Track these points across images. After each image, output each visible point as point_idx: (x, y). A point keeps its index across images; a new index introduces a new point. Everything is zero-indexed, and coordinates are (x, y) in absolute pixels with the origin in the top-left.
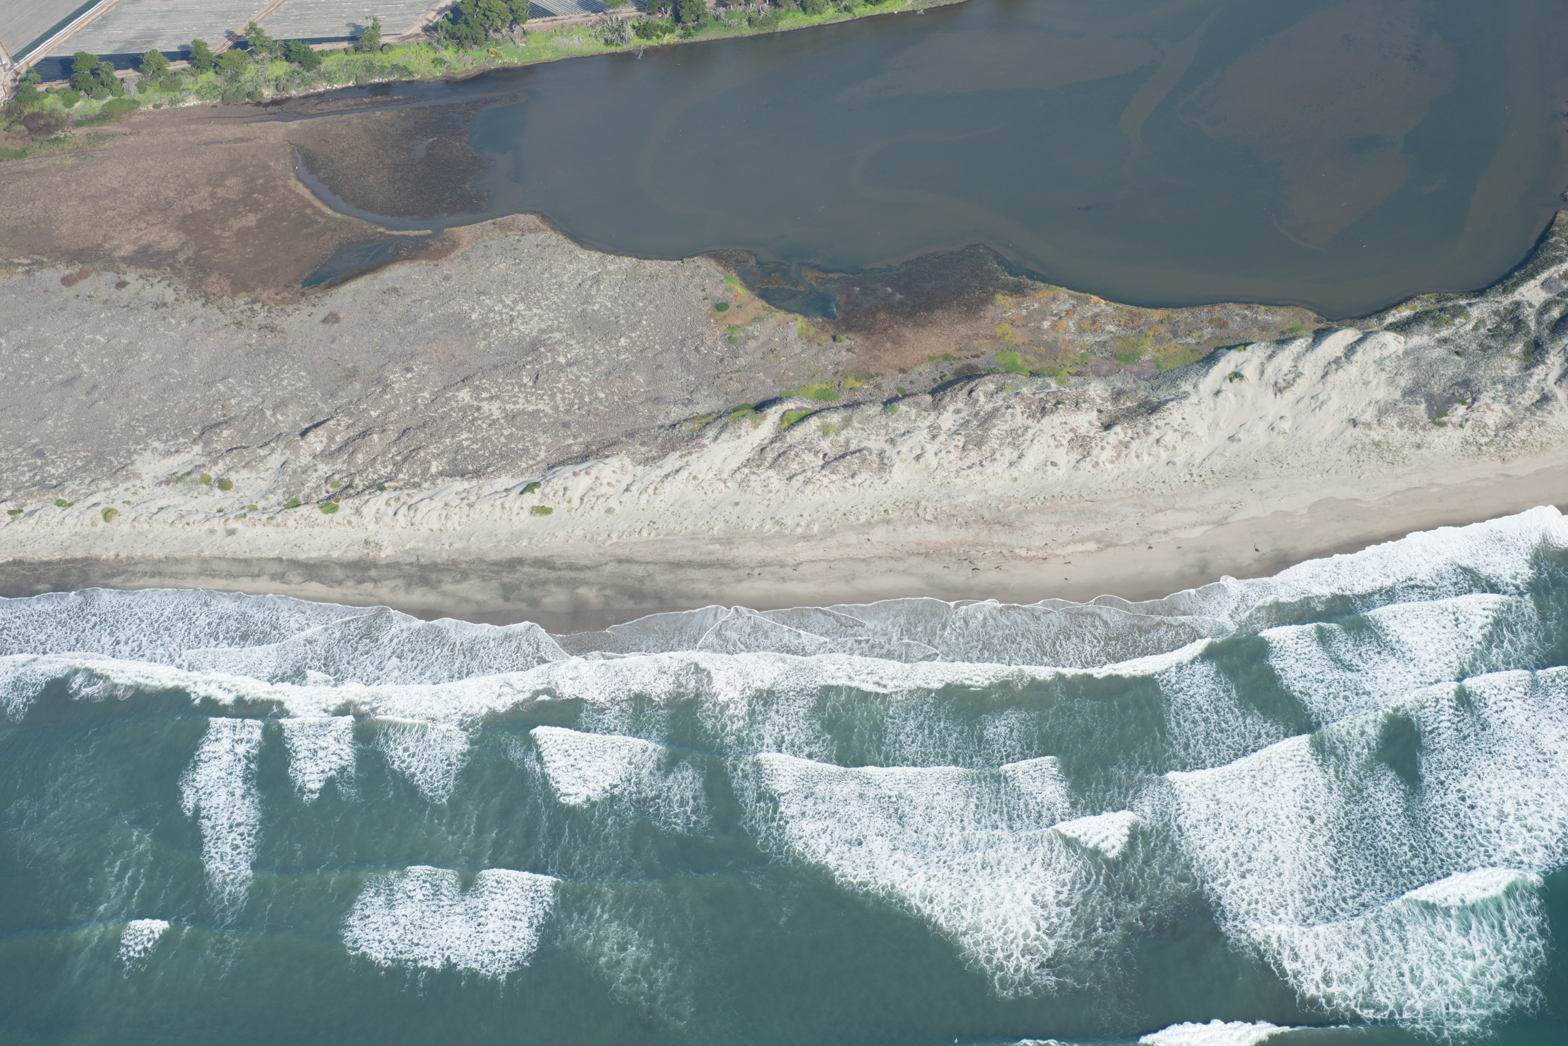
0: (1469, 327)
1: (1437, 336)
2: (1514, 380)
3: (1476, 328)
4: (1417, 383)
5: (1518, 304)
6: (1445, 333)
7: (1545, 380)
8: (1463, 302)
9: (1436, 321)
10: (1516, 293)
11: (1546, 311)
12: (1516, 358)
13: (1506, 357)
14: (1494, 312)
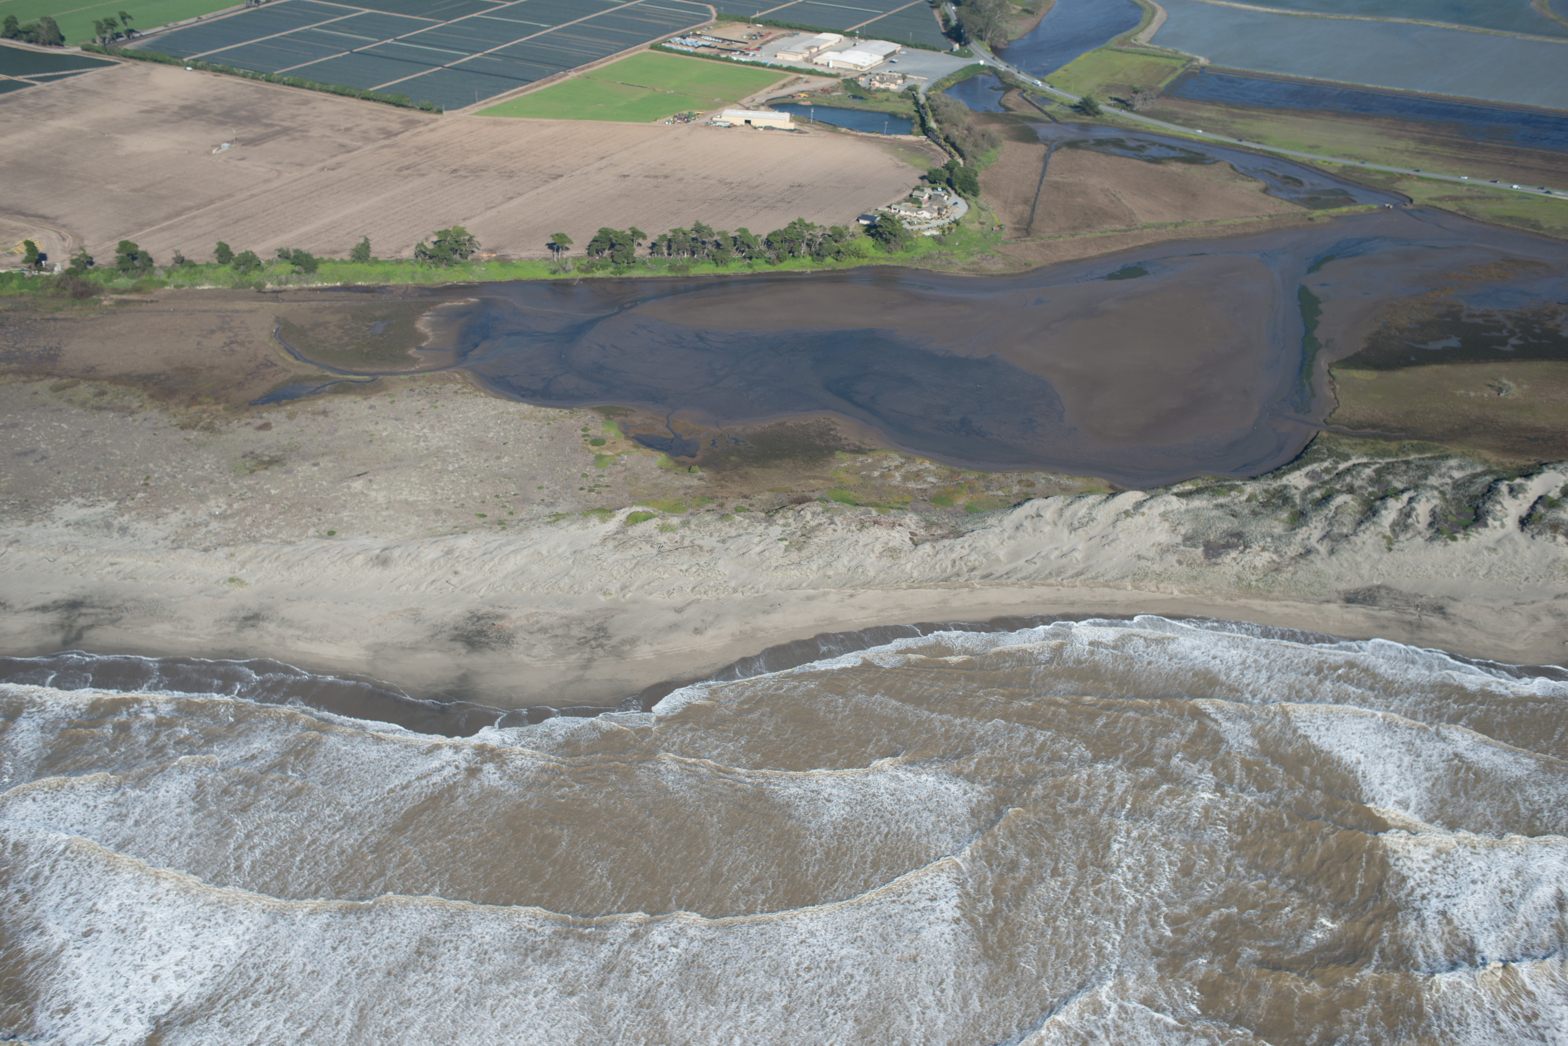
0: (1244, 498)
1: (1214, 501)
2: (1280, 537)
3: (1249, 500)
4: (1195, 531)
5: (1285, 487)
6: (1221, 500)
7: (1309, 538)
8: (1239, 483)
9: (1214, 493)
10: (1284, 478)
11: (1310, 492)
12: (1284, 522)
13: (1275, 520)
14: (1266, 491)
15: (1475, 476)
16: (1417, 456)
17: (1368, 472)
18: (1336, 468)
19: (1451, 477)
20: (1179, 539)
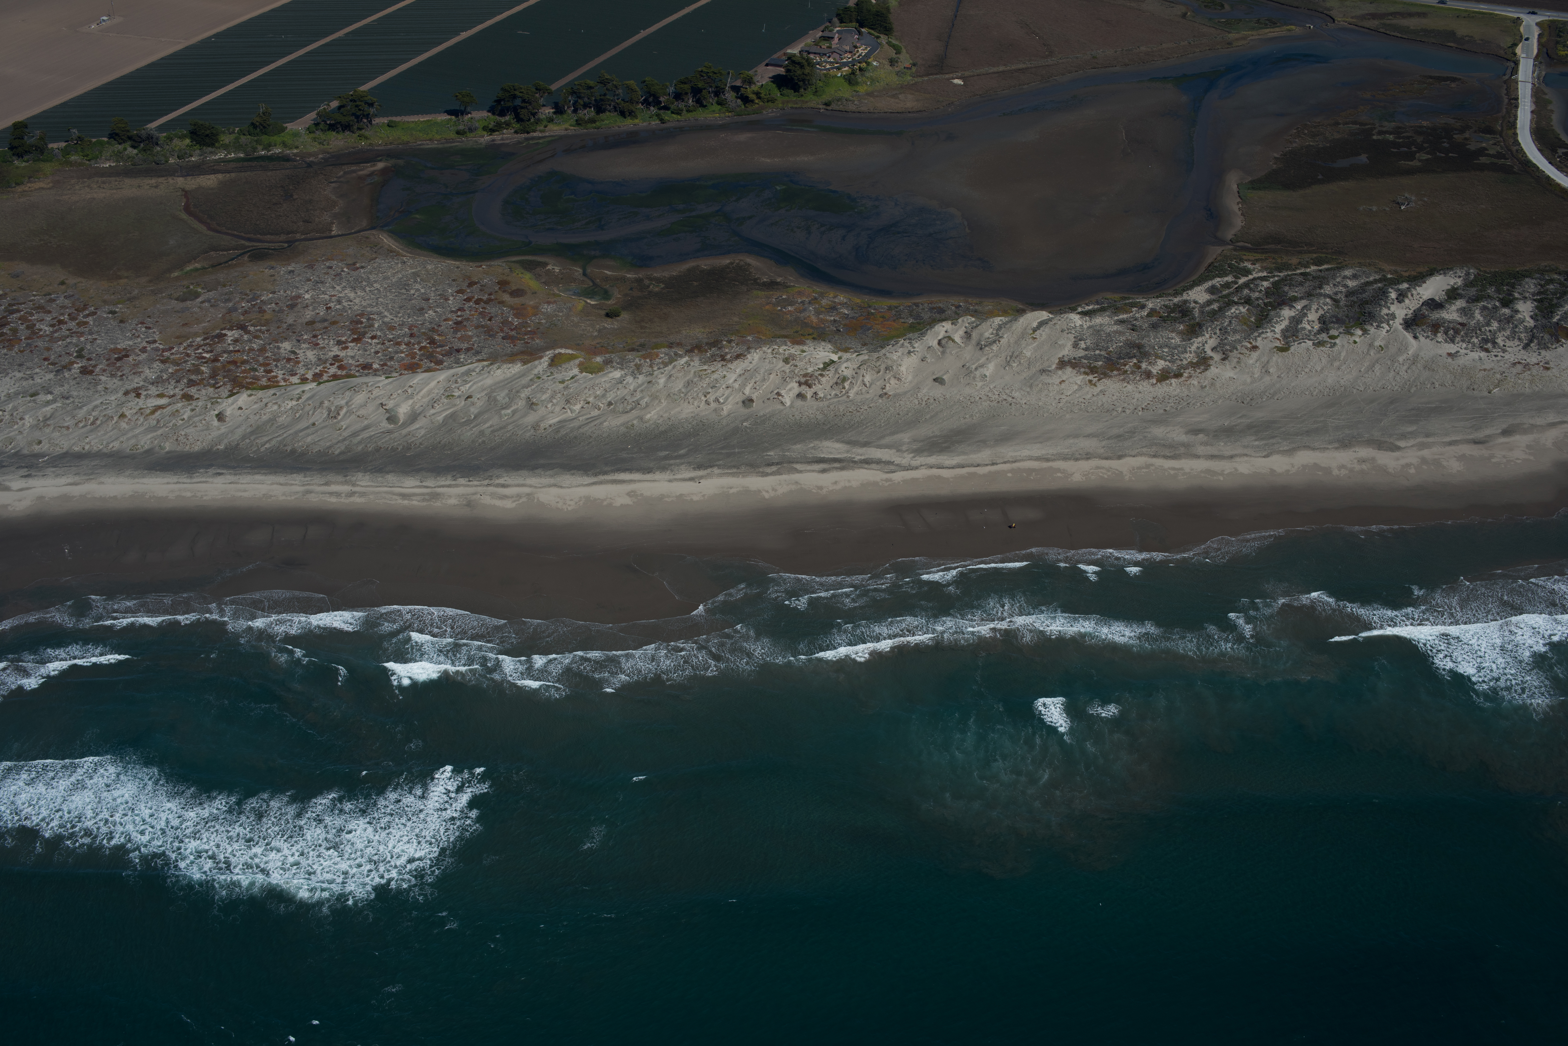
0: (1145, 313)
1: (1116, 318)
2: (1176, 347)
3: (1149, 315)
5: (1185, 302)
6: (1123, 316)
7: (1203, 347)
8: (1141, 300)
9: (1117, 310)
10: (1185, 294)
11: (1208, 305)
12: (1180, 333)
13: (1172, 332)
14: (1166, 306)
15: (1368, 284)
16: (1315, 268)
17: (1266, 284)
18: (1236, 283)
19: (1346, 286)
20: (1081, 353)
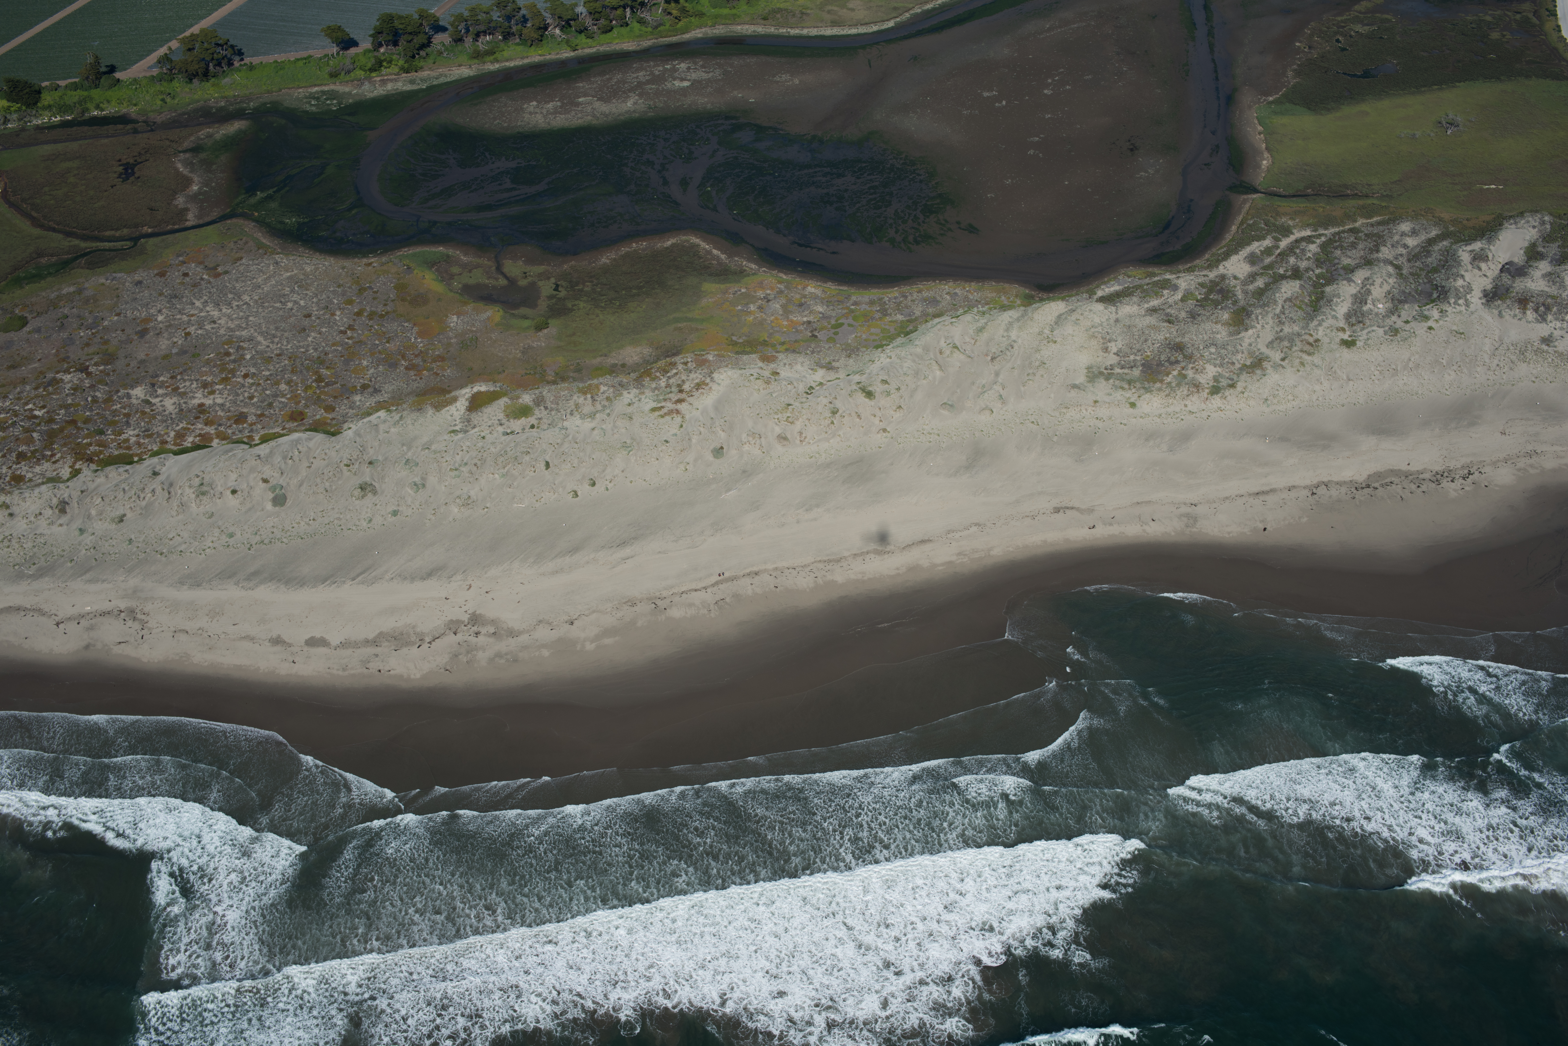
0: (1178, 296)
1: (1146, 306)
2: (1224, 345)
3: (1184, 299)
4: (1130, 347)
5: (1223, 277)
6: (1155, 302)
7: (1257, 343)
8: (1170, 276)
9: (1146, 294)
10: (1221, 267)
11: (1252, 282)
12: (1226, 324)
13: (1216, 323)
14: (1202, 285)
15: (1431, 242)
16: (1365, 221)
17: (1313, 248)
18: (1278, 247)
19: (1405, 246)
20: (1112, 359)
